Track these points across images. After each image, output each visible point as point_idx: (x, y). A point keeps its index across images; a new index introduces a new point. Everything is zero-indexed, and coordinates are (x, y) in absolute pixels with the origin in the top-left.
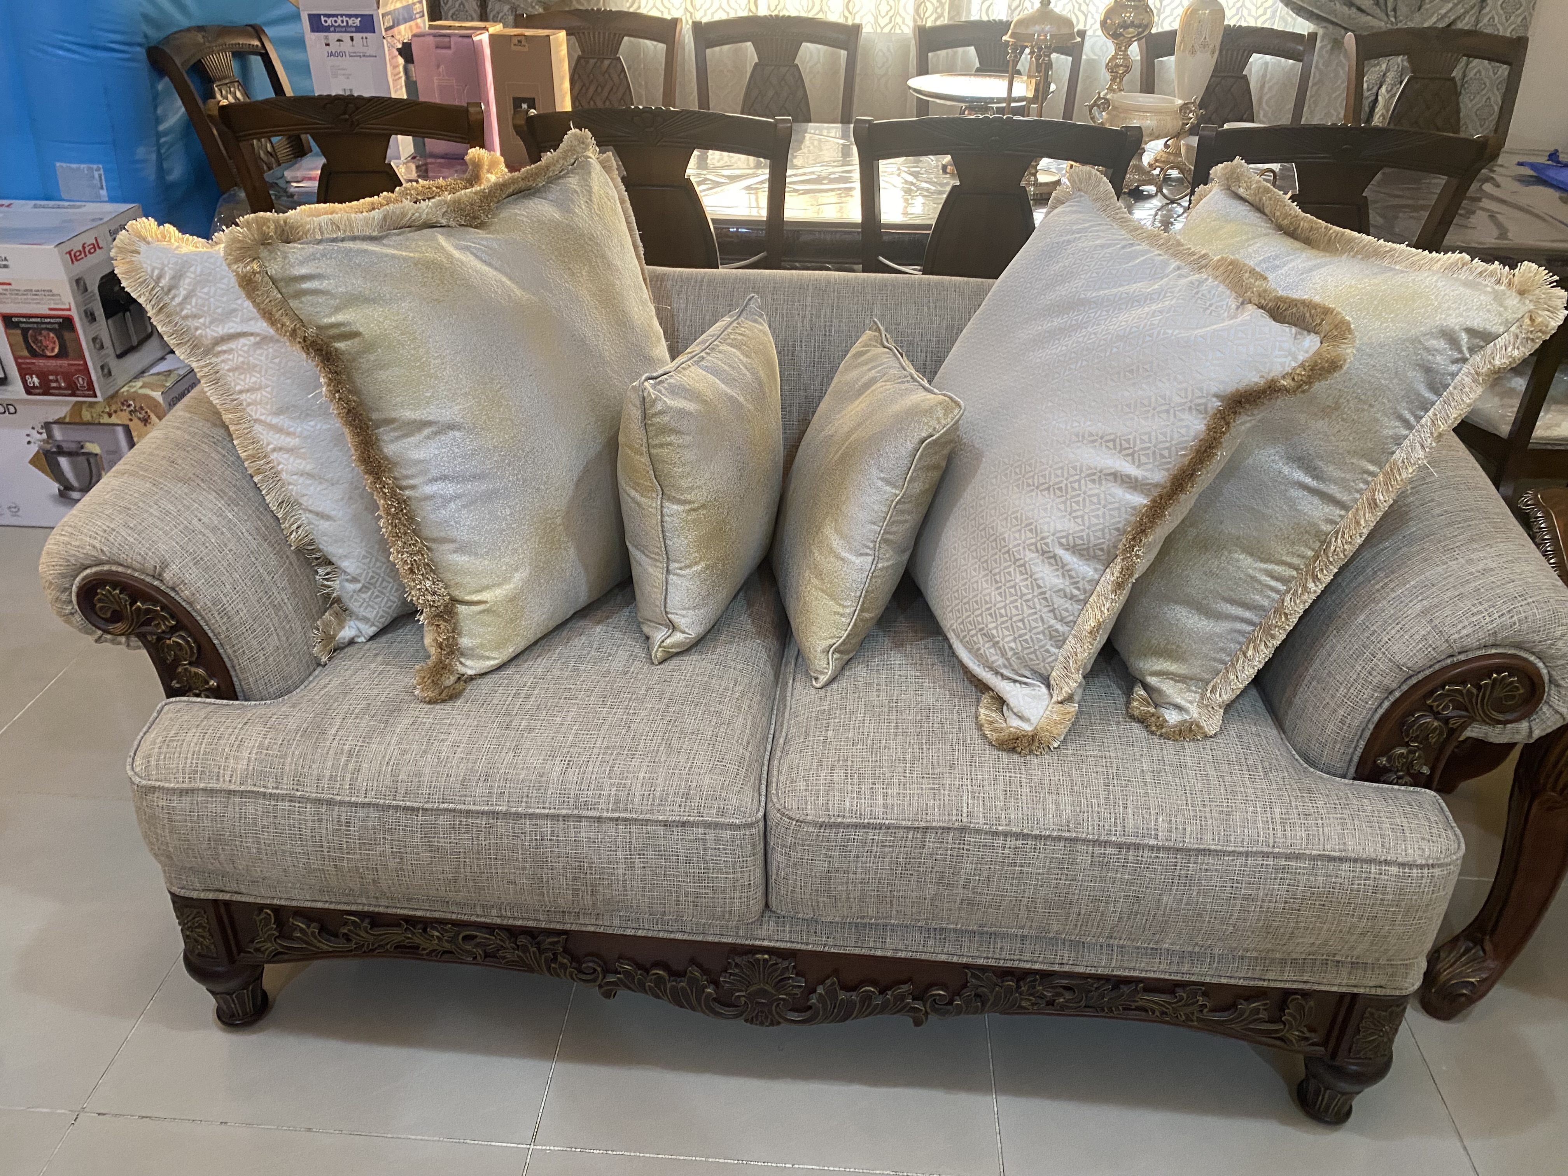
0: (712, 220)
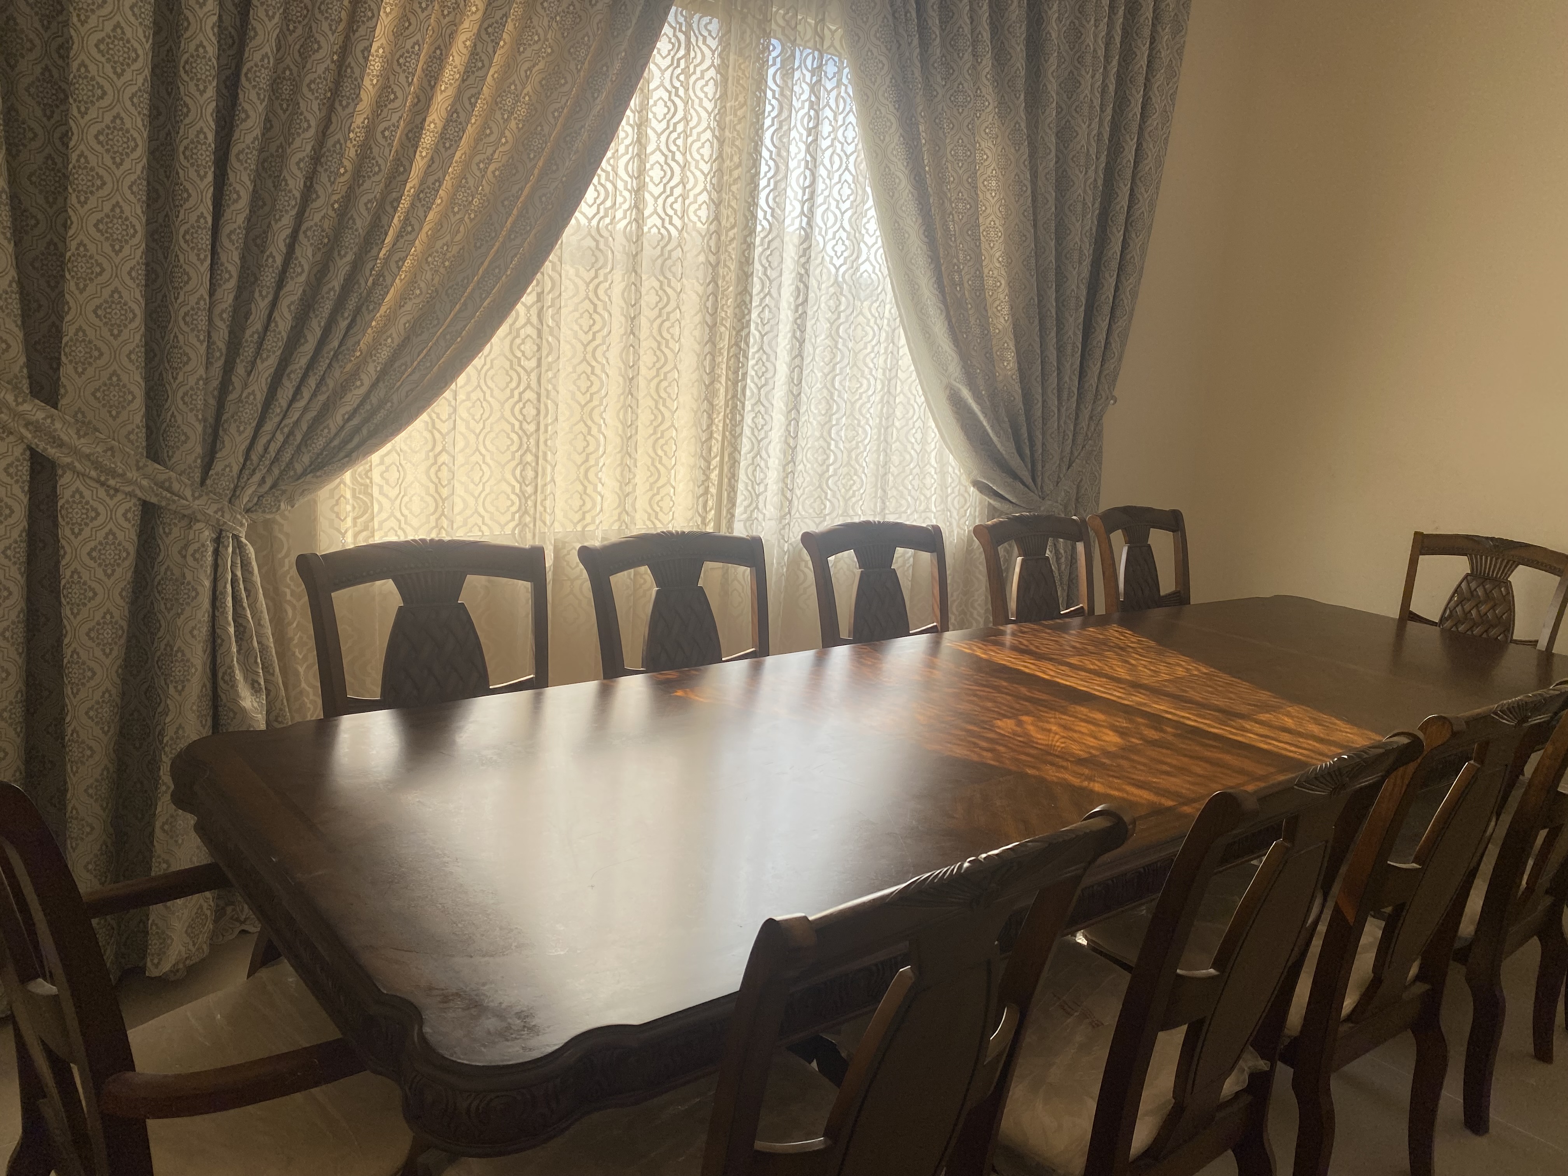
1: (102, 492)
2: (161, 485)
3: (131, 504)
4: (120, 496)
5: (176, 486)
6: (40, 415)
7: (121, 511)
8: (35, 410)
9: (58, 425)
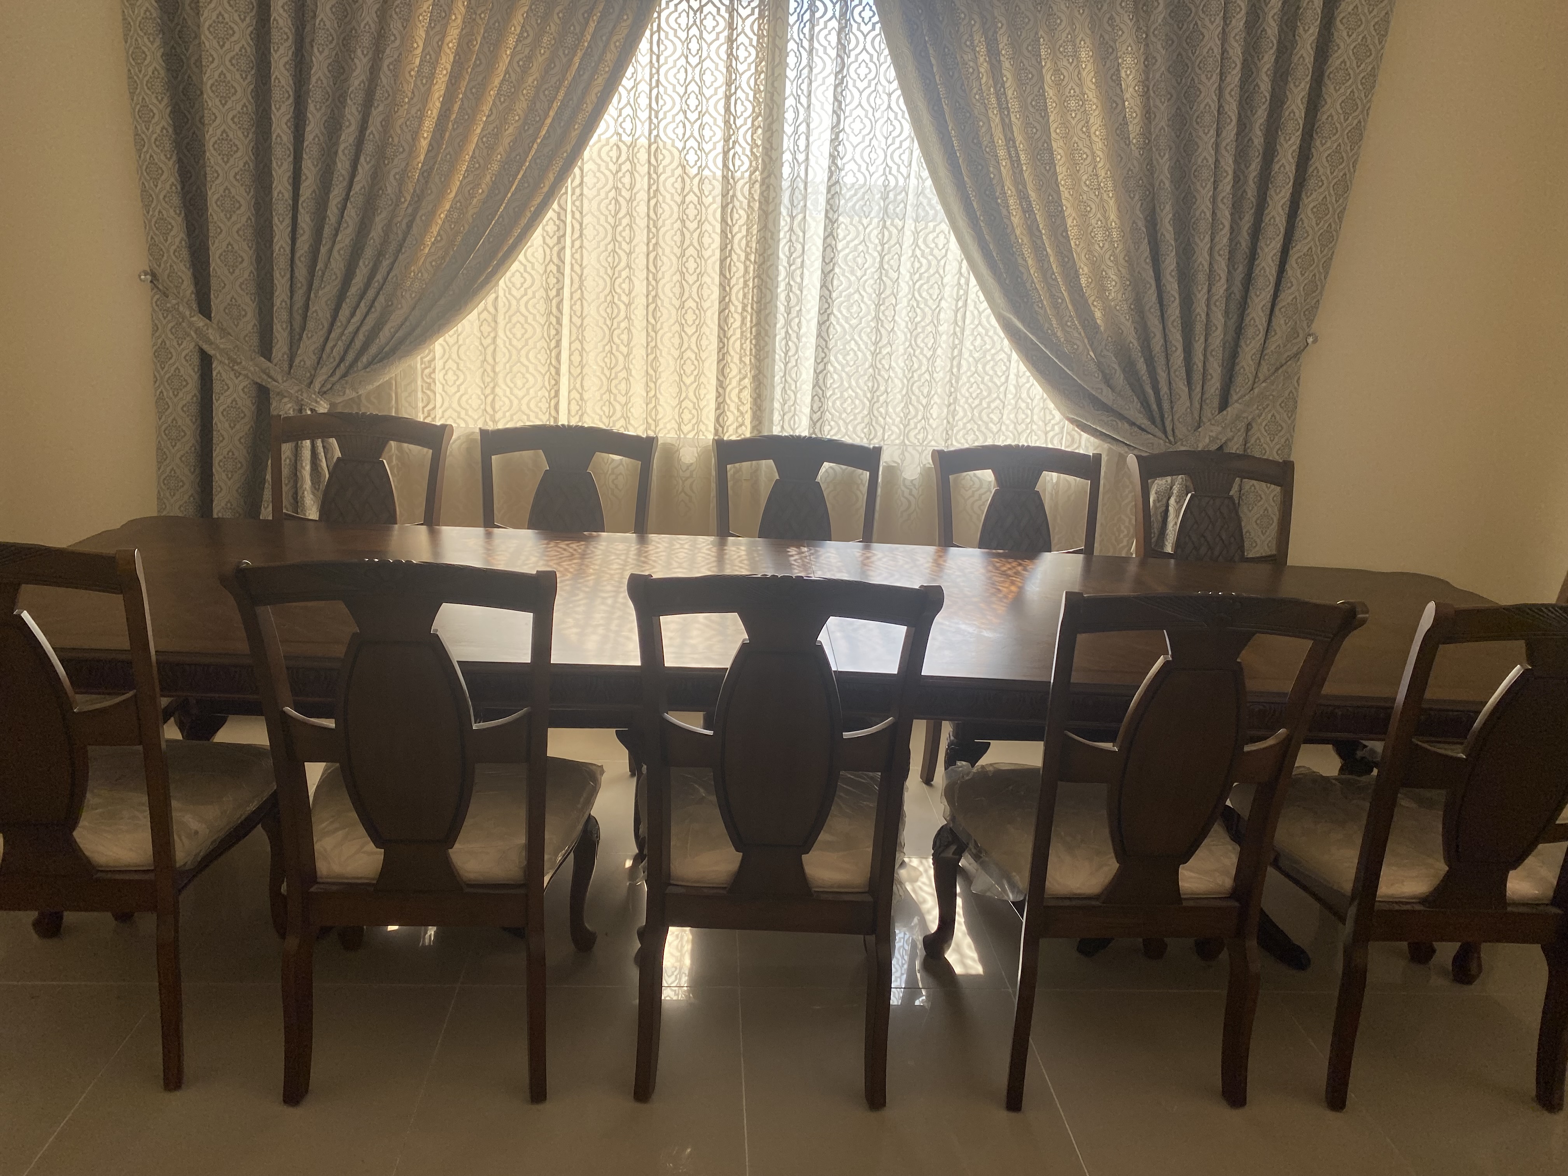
0: (458, 662)
1: (232, 375)
2: (264, 372)
3: (247, 383)
4: (241, 378)
5: (272, 373)
6: (201, 324)
7: (241, 387)
8: (199, 321)
9: (210, 331)
